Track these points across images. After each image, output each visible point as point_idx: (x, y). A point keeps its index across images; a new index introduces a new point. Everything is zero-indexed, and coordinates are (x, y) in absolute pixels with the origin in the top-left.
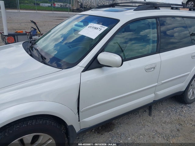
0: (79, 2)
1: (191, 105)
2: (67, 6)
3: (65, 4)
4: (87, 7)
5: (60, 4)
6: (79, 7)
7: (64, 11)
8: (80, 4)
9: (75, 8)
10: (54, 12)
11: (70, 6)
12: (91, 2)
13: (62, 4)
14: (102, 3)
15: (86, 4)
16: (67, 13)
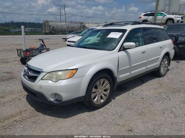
0: (51, 26)
1: (163, 77)
2: (37, 30)
3: (35, 29)
4: (59, 30)
5: (30, 29)
6: (51, 30)
7: (37, 35)
8: (52, 27)
9: (48, 32)
10: (30, 36)
11: (39, 30)
12: (62, 26)
13: (32, 29)
14: (71, 26)
15: (58, 28)
16: (43, 36)
